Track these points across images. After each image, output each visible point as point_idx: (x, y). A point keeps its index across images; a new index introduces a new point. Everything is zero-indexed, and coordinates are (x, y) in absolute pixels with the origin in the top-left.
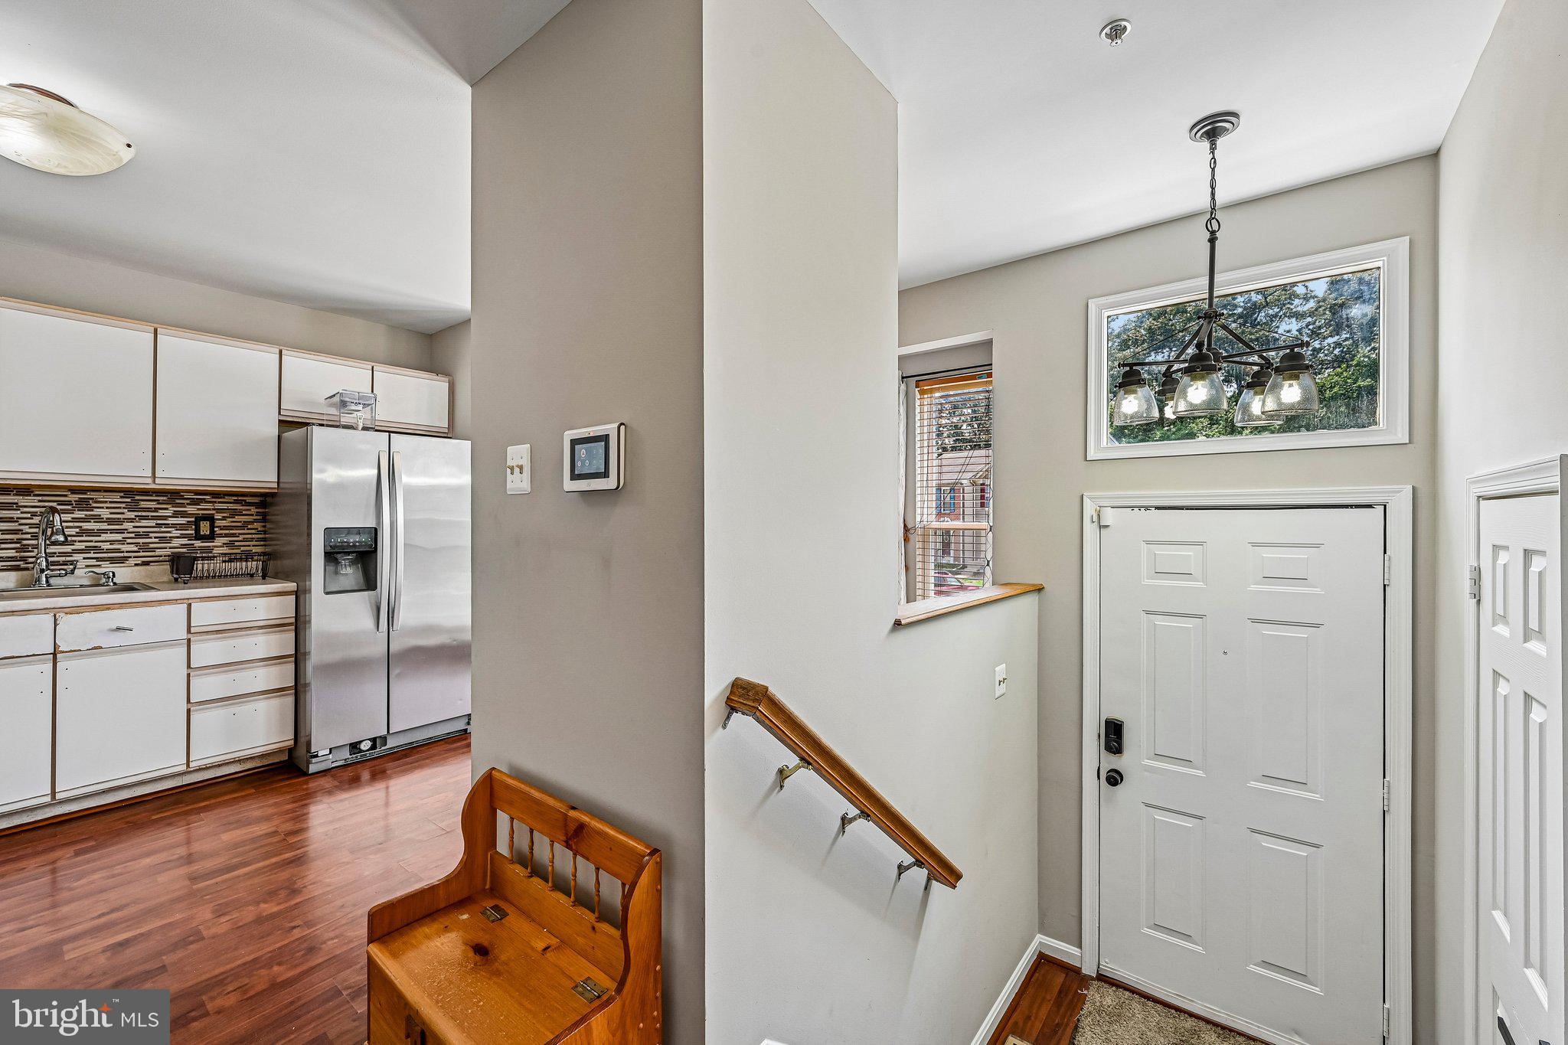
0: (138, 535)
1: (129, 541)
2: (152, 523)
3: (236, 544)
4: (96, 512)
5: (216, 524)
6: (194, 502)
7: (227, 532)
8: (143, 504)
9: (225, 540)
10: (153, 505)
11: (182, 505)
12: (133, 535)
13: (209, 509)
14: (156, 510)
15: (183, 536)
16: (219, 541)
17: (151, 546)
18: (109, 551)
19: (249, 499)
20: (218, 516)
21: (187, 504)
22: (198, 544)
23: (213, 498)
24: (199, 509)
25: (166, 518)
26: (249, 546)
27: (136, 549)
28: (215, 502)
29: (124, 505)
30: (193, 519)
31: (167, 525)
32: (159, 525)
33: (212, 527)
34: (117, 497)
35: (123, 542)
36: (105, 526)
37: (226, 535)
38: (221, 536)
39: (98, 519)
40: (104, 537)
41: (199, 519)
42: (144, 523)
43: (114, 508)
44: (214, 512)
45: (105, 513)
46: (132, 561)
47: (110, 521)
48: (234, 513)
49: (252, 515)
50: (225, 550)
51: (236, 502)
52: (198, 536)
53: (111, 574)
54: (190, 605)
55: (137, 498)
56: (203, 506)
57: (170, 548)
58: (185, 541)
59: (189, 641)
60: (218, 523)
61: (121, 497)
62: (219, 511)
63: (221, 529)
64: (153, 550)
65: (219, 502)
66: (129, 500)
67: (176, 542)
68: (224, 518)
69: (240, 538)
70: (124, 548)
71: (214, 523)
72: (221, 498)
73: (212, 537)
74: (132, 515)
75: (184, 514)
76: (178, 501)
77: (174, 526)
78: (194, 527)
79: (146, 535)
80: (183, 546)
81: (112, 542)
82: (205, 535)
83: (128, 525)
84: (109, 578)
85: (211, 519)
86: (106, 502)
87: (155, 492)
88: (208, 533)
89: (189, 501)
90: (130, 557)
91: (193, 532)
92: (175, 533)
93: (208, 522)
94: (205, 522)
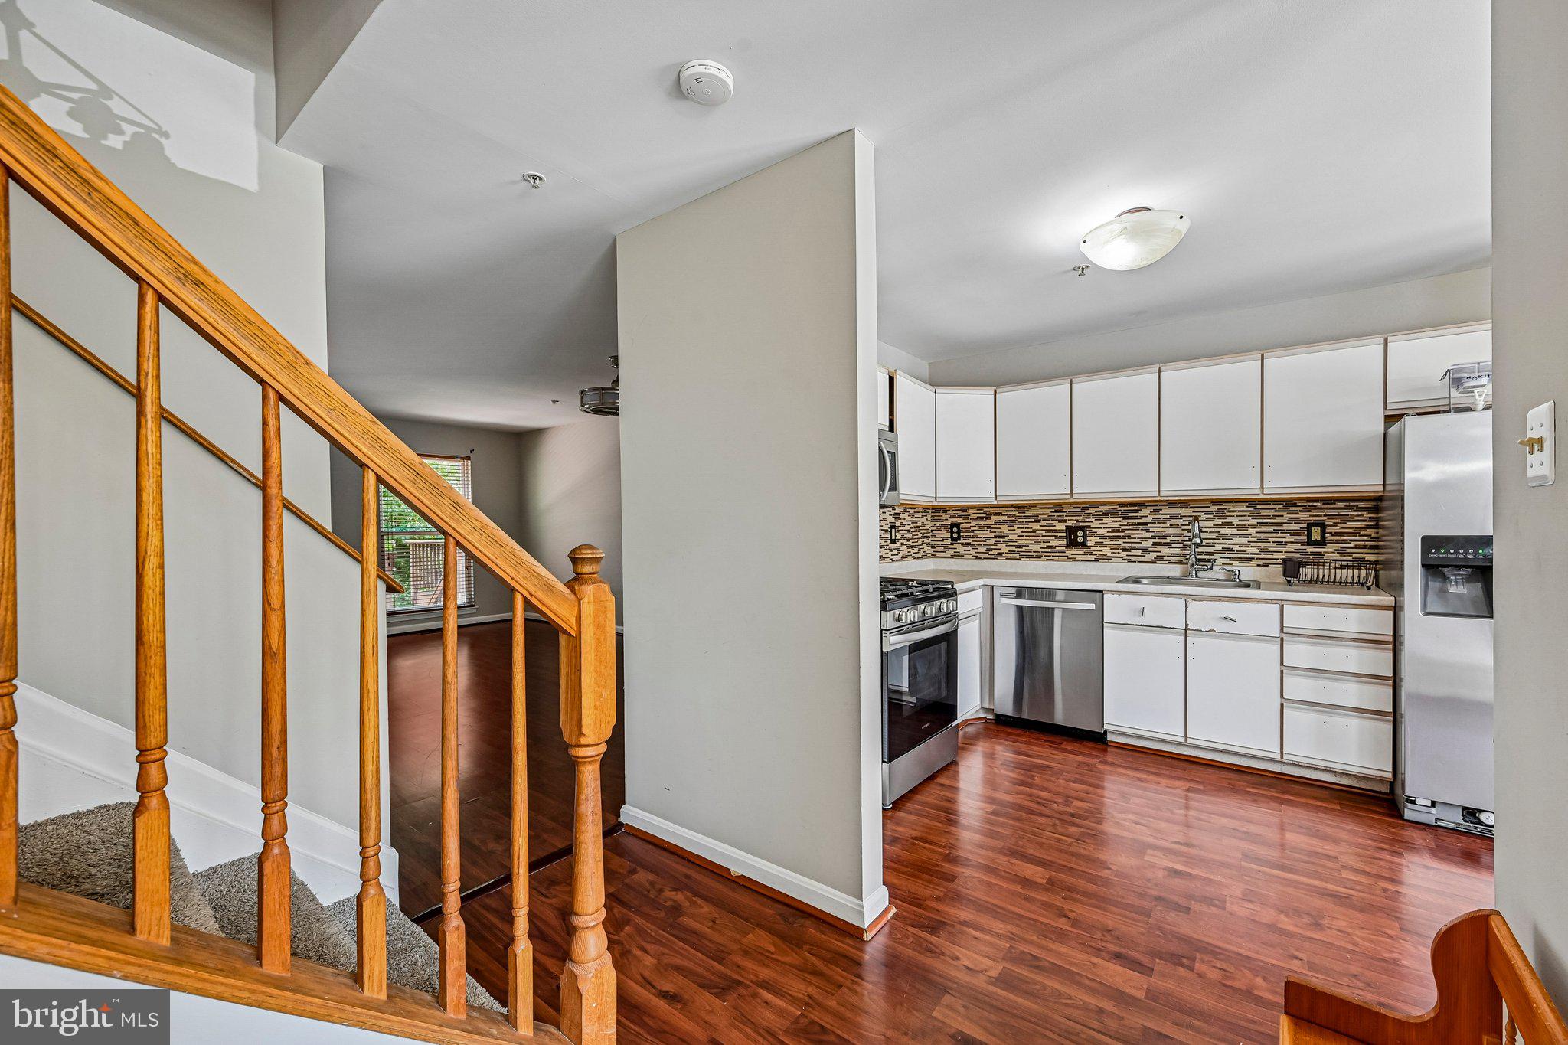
0: (1260, 540)
1: (1252, 544)
2: (1271, 529)
3: (1348, 550)
4: (1229, 519)
5: (1327, 531)
6: (1307, 509)
7: (1338, 538)
8: (1264, 513)
9: (1337, 546)
10: (1271, 513)
11: (1296, 512)
12: (1256, 539)
13: (1321, 516)
14: (1274, 517)
15: (1296, 542)
16: (1330, 548)
17: (1270, 549)
18: (1238, 552)
19: (1362, 504)
20: (1329, 522)
21: (1301, 511)
22: (1310, 549)
23: (1324, 504)
24: (1310, 516)
25: (1281, 524)
26: (1362, 553)
27: (1258, 552)
28: (1326, 508)
29: (1249, 514)
30: (1305, 526)
31: (1282, 531)
32: (1276, 531)
33: (1323, 533)
34: (1243, 507)
35: (1247, 545)
36: (1235, 531)
37: (1337, 542)
38: (1331, 542)
39: (1230, 525)
40: (1235, 540)
41: (1310, 526)
42: (1264, 529)
43: (1242, 516)
44: (1325, 518)
45: (1235, 521)
46: (1255, 562)
47: (1239, 528)
48: (1344, 520)
49: (1365, 521)
50: (1336, 556)
51: (1346, 507)
52: (1310, 542)
53: (1237, 572)
54: (1282, 607)
55: (1258, 506)
56: (1315, 512)
57: (1284, 552)
58: (1298, 546)
59: (1282, 639)
60: (1328, 529)
61: (1247, 507)
62: (1330, 517)
63: (1332, 535)
64: (1272, 553)
65: (1330, 509)
66: (1252, 509)
67: (1291, 547)
68: (1335, 524)
69: (1352, 545)
70: (1250, 550)
71: (1325, 529)
72: (1332, 504)
73: (1323, 542)
74: (1254, 522)
75: (1297, 521)
76: (1291, 509)
77: (1288, 532)
78: (1306, 533)
79: (1266, 540)
80: (1297, 551)
81: (1240, 545)
82: (1316, 541)
83: (1251, 531)
84: (1236, 575)
85: (1322, 525)
86: (1236, 511)
87: (1271, 501)
88: (1319, 539)
89: (1301, 509)
90: (1254, 558)
91: (1306, 537)
92: (1289, 538)
93: (1319, 528)
94: (1316, 528)
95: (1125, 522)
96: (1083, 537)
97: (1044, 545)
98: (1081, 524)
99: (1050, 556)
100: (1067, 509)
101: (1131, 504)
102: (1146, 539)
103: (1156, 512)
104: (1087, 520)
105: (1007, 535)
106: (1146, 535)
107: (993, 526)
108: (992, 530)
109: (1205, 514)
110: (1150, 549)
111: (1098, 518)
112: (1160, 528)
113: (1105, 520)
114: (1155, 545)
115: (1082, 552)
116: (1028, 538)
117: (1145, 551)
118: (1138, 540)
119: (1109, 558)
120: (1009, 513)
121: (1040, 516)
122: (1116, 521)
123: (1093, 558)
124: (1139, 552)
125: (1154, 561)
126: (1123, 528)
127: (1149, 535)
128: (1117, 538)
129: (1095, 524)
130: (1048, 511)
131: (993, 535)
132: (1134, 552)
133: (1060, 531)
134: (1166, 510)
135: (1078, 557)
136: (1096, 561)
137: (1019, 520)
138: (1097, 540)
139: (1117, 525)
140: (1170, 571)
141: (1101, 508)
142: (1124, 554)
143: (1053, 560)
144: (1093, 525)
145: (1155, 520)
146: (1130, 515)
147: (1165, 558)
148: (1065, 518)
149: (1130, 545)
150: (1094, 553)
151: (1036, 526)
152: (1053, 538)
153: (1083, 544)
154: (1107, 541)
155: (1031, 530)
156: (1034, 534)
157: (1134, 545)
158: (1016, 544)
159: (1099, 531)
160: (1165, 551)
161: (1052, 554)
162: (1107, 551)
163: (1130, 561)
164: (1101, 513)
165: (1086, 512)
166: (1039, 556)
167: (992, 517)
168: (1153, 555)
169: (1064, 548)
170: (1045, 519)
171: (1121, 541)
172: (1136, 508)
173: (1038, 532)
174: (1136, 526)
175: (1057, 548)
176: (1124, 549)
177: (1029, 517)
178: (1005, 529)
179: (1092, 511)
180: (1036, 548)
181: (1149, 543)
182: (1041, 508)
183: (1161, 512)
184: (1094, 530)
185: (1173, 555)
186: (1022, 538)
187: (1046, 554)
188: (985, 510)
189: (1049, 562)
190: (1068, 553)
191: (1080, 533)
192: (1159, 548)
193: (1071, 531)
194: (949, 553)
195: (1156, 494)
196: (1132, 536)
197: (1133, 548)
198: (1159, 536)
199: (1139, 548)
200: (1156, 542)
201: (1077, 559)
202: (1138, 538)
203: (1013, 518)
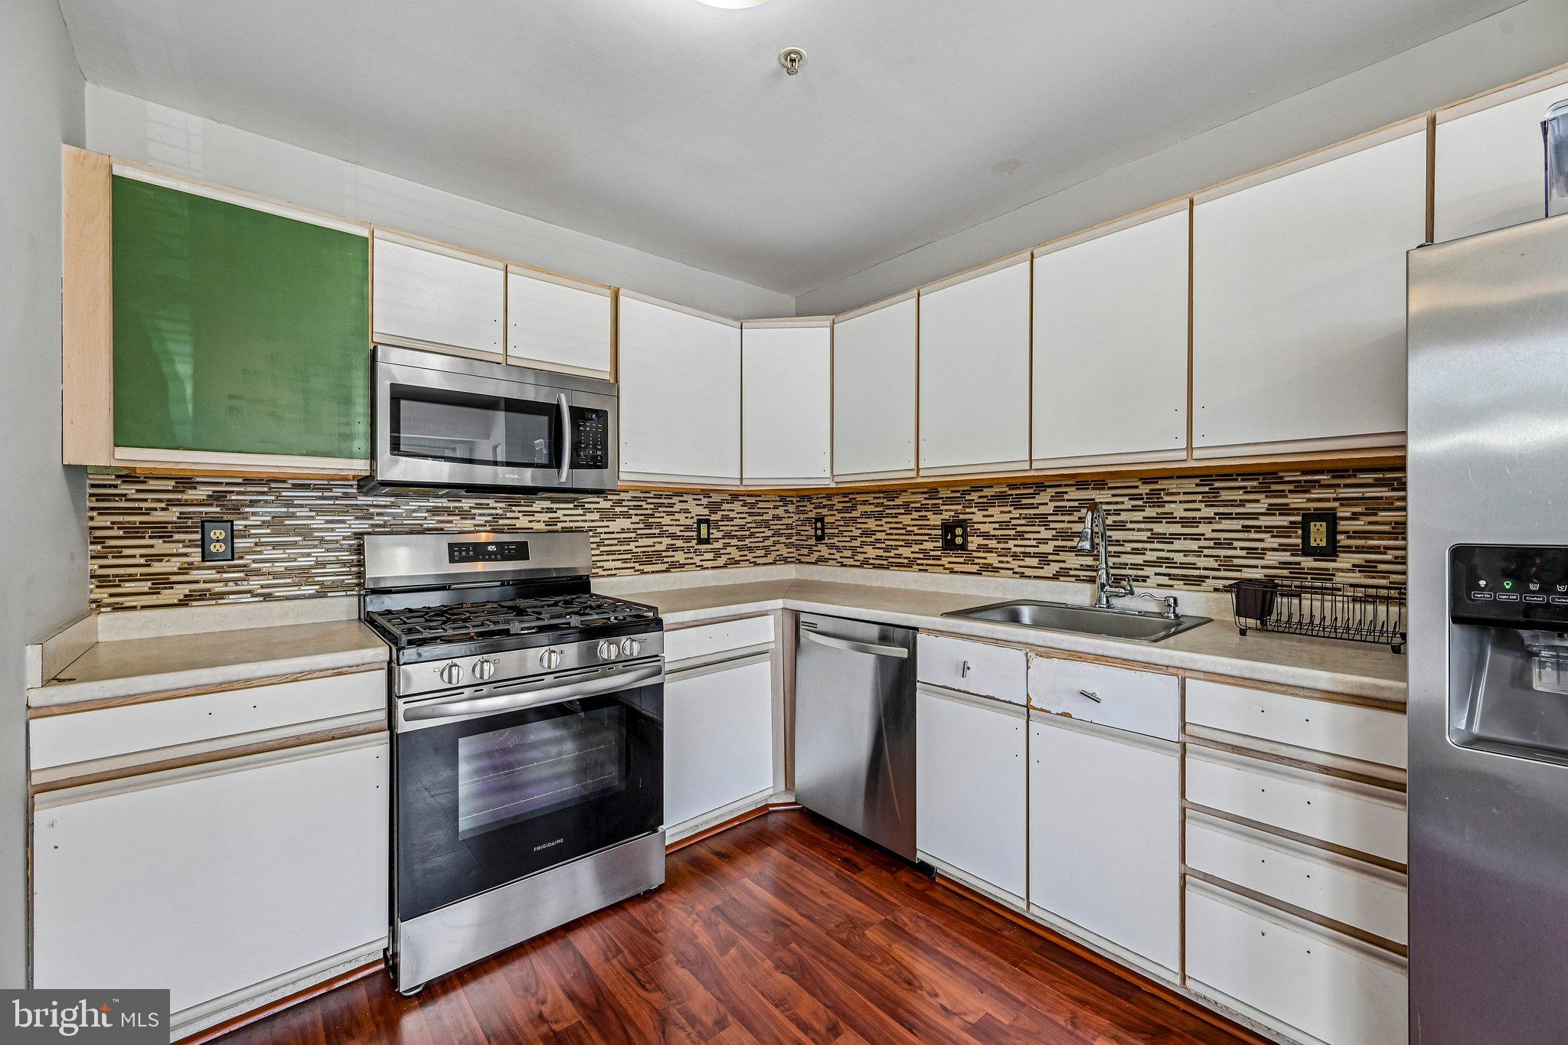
0: (1218, 544)
1: (1206, 552)
2: (1237, 525)
3: (1381, 567)
4: (1168, 508)
5: (1340, 528)
6: (1301, 488)
7: (1361, 542)
8: (1225, 495)
9: (1359, 559)
10: (1239, 496)
11: (1281, 494)
12: (1211, 543)
13: (1328, 500)
14: (1242, 504)
15: (1283, 548)
16: (1345, 561)
17: (1236, 561)
18: (1184, 565)
20: (1344, 512)
21: (1290, 491)
22: (1307, 562)
23: (1333, 477)
24: (1309, 500)
25: (1255, 516)
27: (1215, 565)
28: (1338, 486)
29: (1200, 497)
30: (1299, 518)
31: (1258, 529)
32: (1246, 529)
33: (1332, 533)
34: (1190, 485)
35: (1198, 553)
36: (1177, 529)
37: (1359, 550)
38: (1348, 549)
39: (1170, 518)
40: (1178, 545)
41: (1309, 517)
42: (1226, 524)
43: (1188, 502)
44: (1336, 504)
45: (1179, 511)
46: (1206, 584)
47: (1185, 522)
48: (1374, 507)
50: (1357, 578)
51: (1378, 484)
52: (1307, 550)
53: (1172, 600)
55: (1217, 484)
56: (1317, 493)
57: (1263, 567)
58: (1286, 557)
60: (1343, 526)
61: (1197, 485)
62: (1345, 501)
63: (1349, 538)
64: (1238, 568)
65: (1346, 486)
66: (1207, 489)
67: (1272, 558)
68: (1355, 517)
69: (1388, 557)
70: (1201, 562)
71: (1335, 524)
72: (1349, 477)
73: (1331, 551)
74: (1209, 512)
75: (1284, 510)
76: (1274, 487)
77: (1268, 529)
78: (1300, 532)
79: (1228, 544)
80: (1284, 565)
81: (1186, 553)
82: (1318, 547)
83: (1203, 528)
84: (1170, 605)
85: (1330, 518)
86: (1179, 493)
87: (1238, 475)
88: (1323, 544)
89: (1291, 487)
90: (1208, 577)
91: (1299, 541)
92: (1272, 542)
93: (1324, 524)
94: (1318, 524)
95: (1016, 513)
96: (961, 536)
97: (916, 548)
98: (962, 517)
99: (922, 565)
100: (945, 493)
101: (1026, 485)
102: (1045, 541)
103: (1058, 497)
104: (968, 510)
105: (874, 533)
106: (1046, 534)
107: (859, 520)
108: (859, 526)
109: (1130, 499)
110: (1051, 557)
111: (983, 507)
112: (1063, 522)
113: (991, 511)
114: (1057, 550)
115: (962, 560)
116: (897, 537)
117: (1044, 559)
118: (1034, 543)
119: (996, 570)
120: (876, 501)
121: (912, 505)
122: (1005, 512)
123: (975, 568)
124: (1035, 562)
125: (1055, 577)
126: (1014, 522)
127: (1049, 534)
128: (1004, 539)
129: (978, 516)
130: (920, 498)
131: (857, 533)
132: (1029, 561)
133: (934, 528)
134: (1074, 494)
135: (957, 568)
136: (979, 573)
137: (888, 511)
138: (981, 541)
139: (1006, 517)
140: (1076, 593)
141: (987, 492)
142: (1015, 564)
143: (926, 570)
144: (975, 518)
145: (1058, 510)
146: (1024, 501)
147: (1071, 573)
148: (942, 507)
149: (1022, 549)
150: (976, 561)
151: (906, 520)
152: (927, 538)
153: (963, 547)
154: (992, 544)
155: (901, 526)
156: (903, 531)
157: (1028, 550)
158: (883, 546)
159: (983, 528)
160: (1073, 561)
161: (925, 562)
162: (993, 559)
163: (1023, 576)
164: (985, 500)
165: (968, 497)
166: (909, 564)
167: (858, 507)
168: (1054, 568)
169: (939, 553)
170: (917, 510)
171: (1011, 544)
172: (1031, 491)
173: (909, 528)
174: (1031, 520)
175: (932, 553)
176: (1015, 556)
177: (898, 507)
178: (871, 524)
179: (974, 496)
180: (906, 552)
181: (1048, 548)
182: (913, 493)
183: (1066, 497)
184: (976, 526)
185: (1083, 568)
186: (891, 537)
187: (919, 561)
188: (851, 496)
189: (923, 574)
190: (945, 561)
191: (959, 531)
192: (1062, 556)
193: (948, 528)
194: (813, 558)
195: (1027, 465)
196: (1026, 536)
197: (1027, 555)
198: (1062, 536)
199: (1035, 555)
200: (1058, 547)
201: (955, 569)
202: (1034, 539)
203: (881, 509)
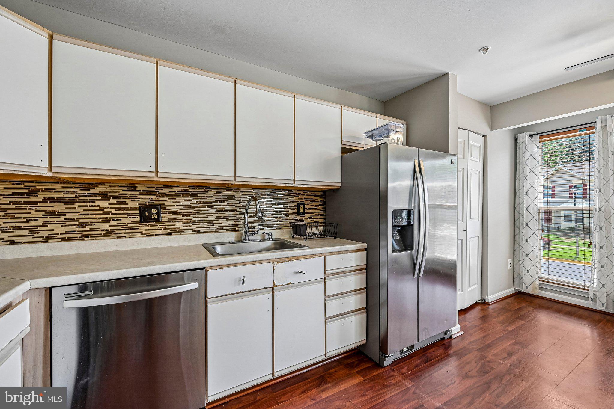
0: (277, 213)
1: (274, 216)
2: (282, 206)
3: (313, 217)
4: (262, 200)
6: (297, 195)
7: (309, 211)
8: (279, 196)
9: (309, 215)
10: (282, 196)
11: (292, 197)
12: (275, 213)
13: (303, 199)
14: (283, 199)
15: (293, 213)
16: (307, 216)
17: (282, 218)
18: (267, 221)
19: (317, 193)
20: (306, 202)
21: (295, 196)
22: (299, 217)
23: (304, 192)
24: (299, 199)
25: (287, 203)
26: (317, 219)
27: (276, 220)
28: (305, 195)
29: (272, 197)
30: (297, 204)
31: (287, 207)
32: (284, 207)
33: (304, 208)
34: (269, 192)
35: (271, 216)
36: (265, 208)
37: (309, 213)
38: (307, 213)
39: (262, 204)
40: (265, 214)
41: (299, 204)
42: (279, 206)
43: (268, 198)
45: (265, 201)
46: (275, 227)
47: (267, 205)
48: (312, 201)
49: (319, 202)
50: (309, 221)
51: (313, 195)
52: (299, 214)
53: (271, 234)
54: (325, 257)
55: (277, 192)
56: (300, 197)
57: (289, 220)
58: (294, 216)
59: (325, 278)
60: (306, 206)
61: (271, 192)
62: (306, 199)
63: (307, 210)
64: (283, 220)
66: (274, 194)
67: (291, 217)
68: (308, 204)
69: (314, 215)
70: (272, 219)
72: (307, 192)
74: (274, 202)
75: (292, 201)
76: (291, 195)
77: (290, 208)
78: (297, 208)
79: (279, 213)
80: (294, 219)
81: (268, 216)
82: (302, 213)
83: (273, 207)
84: (270, 236)
85: (303, 204)
86: (265, 195)
87: (282, 189)
88: (302, 212)
90: (274, 224)
91: (297, 211)
92: (291, 212)
93: (303, 206)
94: (301, 206)
95: (194, 201)
96: (157, 213)
97: (115, 223)
98: (156, 202)
99: (121, 233)
100: (140, 188)
101: (200, 187)
102: (211, 214)
103: (218, 194)
104: (160, 199)
105: (64, 214)
106: (210, 211)
107: (40, 204)
108: (39, 209)
109: (249, 196)
110: (214, 222)
111: (172, 197)
112: (220, 206)
113: (178, 199)
114: (217, 218)
115: (157, 227)
116: (94, 216)
117: (211, 223)
118: (205, 215)
119: (182, 231)
120: (65, 190)
121: (109, 194)
122: (187, 200)
123: (167, 231)
124: (205, 225)
125: (217, 231)
126: (193, 205)
127: (213, 211)
128: (188, 214)
129: (169, 202)
130: (120, 190)
131: (40, 214)
132: (202, 225)
133: (133, 209)
134: (225, 193)
135: (151, 232)
136: (170, 234)
137: (80, 198)
138: (171, 216)
139: (188, 203)
140: (228, 237)
141: (174, 189)
142: (194, 227)
143: (125, 237)
144: (166, 203)
145: (217, 200)
146: (199, 195)
147: (224, 228)
148: (139, 197)
149: (198, 219)
150: (168, 227)
151: (104, 204)
152: (125, 216)
153: (158, 220)
154: (180, 217)
155: (98, 208)
156: (101, 212)
157: (202, 219)
158: (77, 223)
159: (173, 209)
160: (225, 223)
161: (124, 231)
162: (180, 225)
163: (198, 232)
164: (174, 194)
165: (160, 191)
166: (108, 234)
167: (39, 193)
168: (216, 226)
169: (137, 225)
170: (114, 197)
171: (191, 217)
172: (203, 190)
173: (106, 210)
174: (204, 204)
175: (130, 225)
176: (194, 223)
177: (95, 195)
178: (60, 207)
179: (166, 191)
180: (105, 226)
181: (213, 218)
182: (110, 186)
183: (222, 194)
184: (168, 208)
185: (230, 225)
186: (86, 217)
187: (116, 232)
189: (121, 239)
190: (142, 229)
191: (154, 211)
192: (220, 221)
193: (143, 209)
195: (233, 179)
196: (201, 212)
197: (201, 221)
198: (220, 212)
199: (206, 221)
200: (218, 217)
201: (151, 234)
202: (205, 214)
203: (74, 196)
